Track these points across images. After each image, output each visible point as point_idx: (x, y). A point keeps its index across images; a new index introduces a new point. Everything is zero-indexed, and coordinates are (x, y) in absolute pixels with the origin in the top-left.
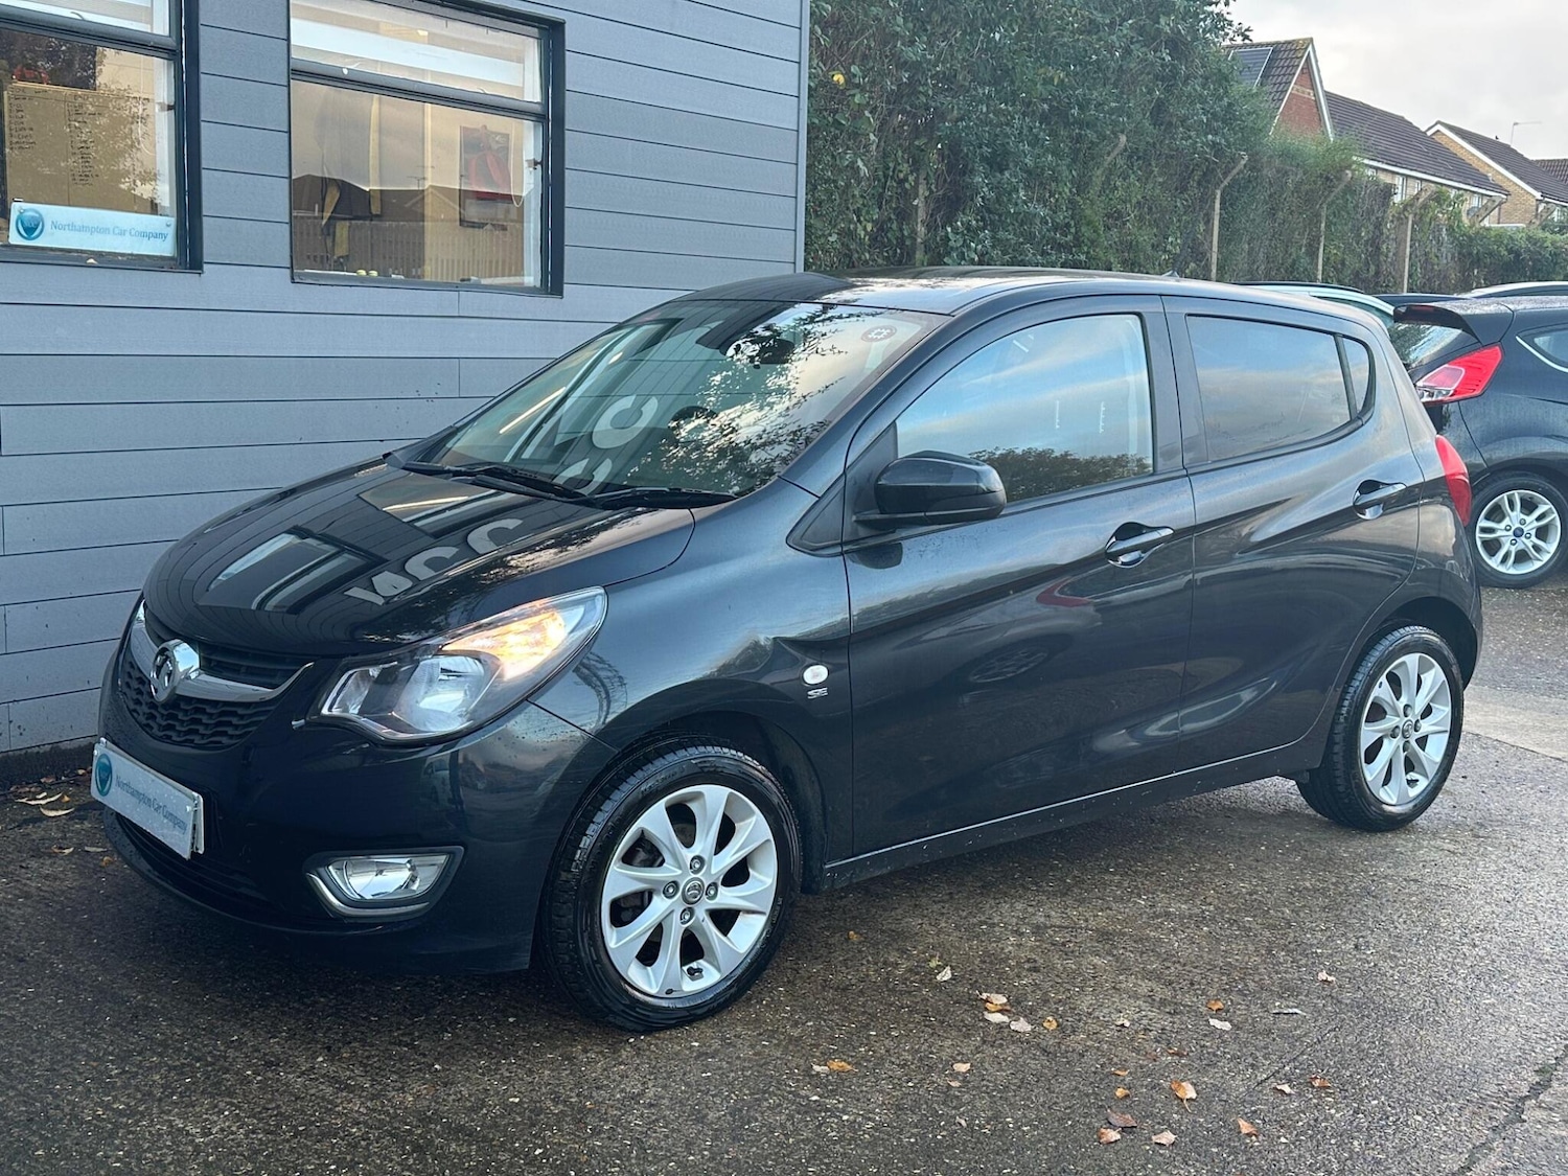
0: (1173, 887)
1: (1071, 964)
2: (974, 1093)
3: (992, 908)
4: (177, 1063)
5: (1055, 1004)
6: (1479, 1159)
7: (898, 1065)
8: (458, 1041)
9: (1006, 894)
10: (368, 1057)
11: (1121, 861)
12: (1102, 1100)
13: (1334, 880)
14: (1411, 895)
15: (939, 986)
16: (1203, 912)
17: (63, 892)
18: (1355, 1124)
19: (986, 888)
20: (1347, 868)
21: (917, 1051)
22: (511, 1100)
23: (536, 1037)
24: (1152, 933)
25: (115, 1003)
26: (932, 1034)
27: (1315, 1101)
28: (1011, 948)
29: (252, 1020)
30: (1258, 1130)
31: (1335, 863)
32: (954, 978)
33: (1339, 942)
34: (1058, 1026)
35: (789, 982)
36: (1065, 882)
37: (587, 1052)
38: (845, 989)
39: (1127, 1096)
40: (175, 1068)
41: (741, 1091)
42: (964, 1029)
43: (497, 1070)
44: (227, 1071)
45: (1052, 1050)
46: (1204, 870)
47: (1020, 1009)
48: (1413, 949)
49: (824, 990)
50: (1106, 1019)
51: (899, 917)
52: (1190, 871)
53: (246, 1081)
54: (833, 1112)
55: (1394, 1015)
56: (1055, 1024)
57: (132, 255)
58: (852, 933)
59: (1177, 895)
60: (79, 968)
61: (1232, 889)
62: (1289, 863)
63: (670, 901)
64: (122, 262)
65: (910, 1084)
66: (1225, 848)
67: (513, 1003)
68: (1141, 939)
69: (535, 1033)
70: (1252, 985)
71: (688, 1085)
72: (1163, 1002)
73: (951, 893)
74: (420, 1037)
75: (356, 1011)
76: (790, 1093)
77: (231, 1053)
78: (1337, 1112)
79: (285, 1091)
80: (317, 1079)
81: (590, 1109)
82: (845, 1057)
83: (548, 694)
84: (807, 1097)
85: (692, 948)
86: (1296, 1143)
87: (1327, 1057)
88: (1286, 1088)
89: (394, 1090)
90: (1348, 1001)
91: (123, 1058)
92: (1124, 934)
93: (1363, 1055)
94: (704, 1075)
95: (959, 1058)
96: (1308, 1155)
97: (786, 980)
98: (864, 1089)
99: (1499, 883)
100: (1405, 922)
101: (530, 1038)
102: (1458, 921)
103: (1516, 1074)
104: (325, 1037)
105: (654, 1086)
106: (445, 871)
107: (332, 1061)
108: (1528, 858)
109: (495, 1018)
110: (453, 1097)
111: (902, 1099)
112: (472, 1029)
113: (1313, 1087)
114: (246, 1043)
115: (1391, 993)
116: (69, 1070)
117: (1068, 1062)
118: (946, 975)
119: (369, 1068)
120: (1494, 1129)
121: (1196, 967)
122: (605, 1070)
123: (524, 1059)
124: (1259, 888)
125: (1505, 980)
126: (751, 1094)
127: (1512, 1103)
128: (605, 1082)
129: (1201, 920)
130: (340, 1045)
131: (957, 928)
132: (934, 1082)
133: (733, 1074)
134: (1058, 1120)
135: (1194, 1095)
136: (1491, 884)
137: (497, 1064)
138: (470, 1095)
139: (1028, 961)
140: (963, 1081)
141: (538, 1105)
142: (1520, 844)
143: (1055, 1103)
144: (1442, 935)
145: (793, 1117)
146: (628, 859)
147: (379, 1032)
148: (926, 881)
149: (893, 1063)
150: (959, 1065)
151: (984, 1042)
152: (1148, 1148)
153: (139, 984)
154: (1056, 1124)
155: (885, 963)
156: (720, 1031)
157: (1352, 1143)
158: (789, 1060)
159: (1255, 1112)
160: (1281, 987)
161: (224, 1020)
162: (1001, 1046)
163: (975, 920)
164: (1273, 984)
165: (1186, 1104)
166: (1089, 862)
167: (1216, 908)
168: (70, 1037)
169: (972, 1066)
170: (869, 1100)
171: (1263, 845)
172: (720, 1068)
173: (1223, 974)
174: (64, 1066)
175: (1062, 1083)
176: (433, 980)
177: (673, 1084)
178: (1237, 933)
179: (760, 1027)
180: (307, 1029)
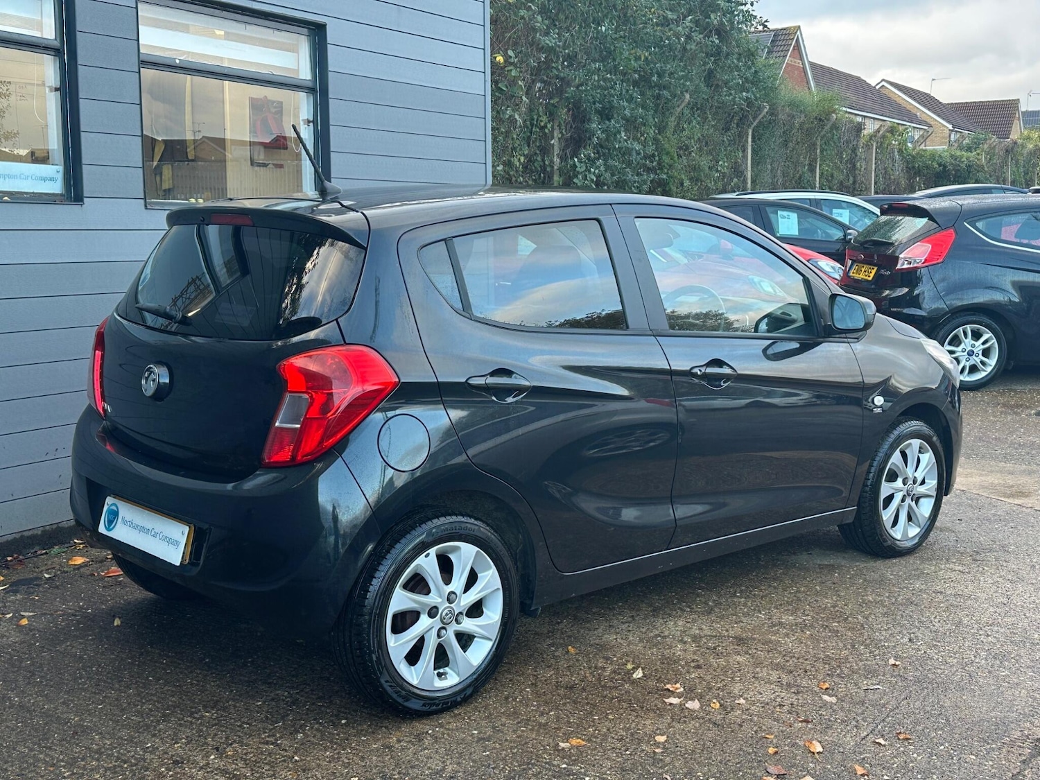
0: (781, 605)
1: (722, 662)
3: (662, 625)
4: (110, 765)
5: (716, 690)
7: (617, 740)
8: (309, 739)
9: (670, 615)
10: (246, 754)
11: (743, 588)
12: (760, 757)
13: (887, 595)
14: (940, 603)
15: (634, 682)
16: (804, 621)
17: (10, 646)
18: (932, 763)
19: (656, 612)
20: (894, 585)
21: (629, 729)
23: (364, 732)
24: (773, 638)
25: (60, 724)
26: (637, 716)
27: (902, 749)
28: (679, 653)
29: (159, 731)
30: (868, 771)
31: (886, 583)
32: (645, 676)
33: (898, 637)
34: (721, 706)
35: (532, 684)
36: (708, 604)
37: (400, 742)
38: (571, 688)
39: (776, 753)
40: (109, 769)
41: (512, 763)
42: (658, 712)
43: (339, 758)
44: (147, 769)
45: (720, 723)
46: (800, 592)
47: (693, 695)
48: (948, 640)
49: (558, 689)
50: (753, 699)
51: (600, 635)
52: (791, 593)
53: (161, 776)
54: (578, 775)
55: (944, 686)
56: (718, 705)
57: (33, 193)
58: (570, 647)
59: (785, 610)
60: (30, 700)
61: (821, 604)
62: (856, 584)
64: (26, 199)
65: (628, 752)
66: (811, 576)
67: (343, 710)
68: (767, 642)
69: (362, 730)
70: (846, 671)
71: (474, 761)
72: (789, 685)
73: (633, 616)
74: (281, 738)
75: (233, 721)
77: (148, 756)
78: (918, 755)
80: (212, 772)
82: (580, 736)
84: (559, 766)
86: (895, 778)
87: (905, 718)
88: (881, 741)
89: (268, 776)
90: (912, 678)
91: (71, 764)
92: (755, 639)
93: (929, 716)
94: (484, 754)
95: (658, 732)
97: (530, 683)
98: (597, 758)
99: (996, 592)
100: (939, 621)
101: (359, 733)
102: (974, 619)
103: (1032, 723)
104: (213, 741)
105: (451, 764)
107: (221, 758)
108: (1012, 574)
109: (332, 721)
111: (624, 763)
112: (317, 730)
113: (899, 739)
114: (157, 748)
115: (939, 671)
116: (33, 774)
117: (732, 731)
118: (638, 674)
119: (248, 762)
120: (1024, 762)
121: (806, 660)
122: (415, 754)
123: (357, 749)
124: (838, 603)
125: (1012, 658)
126: (520, 766)
127: (1032, 743)
128: (416, 763)
129: (803, 627)
130: (225, 746)
131: (641, 640)
132: (644, 750)
133: (504, 752)
134: (733, 772)
135: (821, 750)
136: (991, 593)
137: (339, 753)
140: (663, 748)
142: (1005, 564)
143: (729, 761)
144: (965, 630)
147: (251, 735)
148: (614, 608)
149: (613, 738)
150: (659, 737)
151: (673, 721)
153: (75, 709)
154: (732, 775)
155: (596, 667)
156: (490, 722)
158: (541, 740)
159: (864, 759)
160: (866, 671)
161: (140, 732)
162: (685, 722)
163: (652, 634)
164: (860, 669)
165: (817, 756)
166: (723, 589)
167: (813, 618)
168: (31, 750)
169: (668, 737)
170: (601, 765)
171: (836, 573)
172: (495, 748)
173: (825, 664)
174: (29, 772)
175: (730, 746)
176: (283, 696)
177: (464, 761)
178: (829, 634)
179: (518, 717)
180: (200, 736)
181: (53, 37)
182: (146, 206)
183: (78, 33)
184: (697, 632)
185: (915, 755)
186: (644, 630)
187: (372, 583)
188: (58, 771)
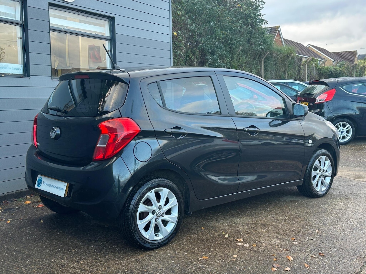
0: (277, 213)
1: (257, 232)
2: (239, 262)
3: (235, 220)
4: (39, 267)
5: (255, 240)
6: (363, 269)
7: (220, 257)
8: (110, 258)
9: (238, 217)
10: (87, 263)
11: (264, 208)
12: (270, 261)
13: (315, 210)
14: (334, 212)
15: (226, 238)
16: (286, 218)
17: (4, 229)
18: (332, 263)
19: (233, 216)
20: (317, 207)
21: (224, 253)
22: (125, 270)
23: (129, 255)
24: (274, 224)
25: (21, 254)
26: (226, 249)
27: (321, 259)
28: (241, 229)
29: (57, 256)
30: (309, 266)
31: (314, 206)
32: (229, 236)
33: (319, 223)
34: (256, 245)
35: (189, 239)
36: (251, 213)
37: (142, 258)
38: (203, 240)
39: (276, 260)
41: (182, 265)
42: (234, 248)
43: (120, 264)
44: (52, 268)
45: (256, 251)
46: (284, 209)
47: (246, 242)
48: (337, 224)
49: (198, 241)
50: (268, 243)
51: (213, 223)
52: (280, 210)
53: (57, 270)
54: (206, 268)
55: (336, 238)
56: (255, 245)
57: (12, 74)
58: (202, 227)
59: (279, 215)
60: (11, 246)
61: (291, 213)
62: (304, 206)
64: (10, 76)
65: (223, 261)
66: (288, 204)
67: (122, 248)
68: (272, 225)
70: (301, 234)
71: (169, 264)
72: (281, 239)
73: (225, 217)
74: (100, 257)
75: (83, 252)
76: (194, 264)
77: (52, 264)
79: (68, 272)
80: (75, 269)
81: (145, 271)
82: (206, 255)
84: (199, 265)
86: (319, 268)
87: (322, 249)
88: (314, 256)
89: (95, 270)
90: (324, 236)
91: (25, 267)
92: (268, 224)
93: (331, 248)
94: (172, 262)
95: (234, 254)
96: (322, 271)
98: (213, 262)
99: (354, 208)
100: (334, 218)
102: (346, 217)
104: (76, 259)
105: (160, 265)
107: (78, 264)
108: (359, 203)
109: (118, 252)
110: (111, 271)
111: (222, 264)
112: (113, 255)
113: (320, 255)
114: (56, 261)
115: (334, 234)
117: (261, 254)
118: (227, 236)
119: (88, 265)
120: (365, 262)
121: (287, 231)
122: (148, 262)
123: (127, 261)
124: (297, 212)
125: (360, 229)
126: (185, 265)
128: (148, 265)
129: (285, 220)
130: (80, 260)
131: (228, 225)
132: (229, 260)
133: (179, 261)
135: (293, 259)
136: (352, 209)
137: (120, 262)
138: (115, 270)
139: (246, 231)
140: (236, 259)
141: (132, 271)
142: (356, 200)
143: (259, 263)
144: (343, 220)
145: (196, 270)
147: (89, 257)
148: (218, 215)
149: (218, 256)
150: (235, 255)
151: (239, 250)
152: (284, 271)
153: (26, 249)
154: (261, 267)
155: (212, 234)
156: (174, 251)
157: (332, 267)
158: (193, 257)
159: (308, 262)
160: (308, 234)
161: (50, 256)
162: (244, 251)
163: (232, 223)
164: (306, 233)
165: (291, 261)
166: (256, 209)
167: (289, 217)
168: (11, 262)
169: (237, 256)
170: (214, 265)
171: (296, 203)
172: (176, 260)
173: (293, 232)
174: (10, 269)
175: (260, 258)
176: (101, 244)
177: (165, 264)
178: (295, 222)
179: (184, 250)
180: (71, 257)
181: (20, 20)
182: (52, 79)
183: (28, 19)
184: (248, 222)
185: (326, 261)
186: (229, 222)
187: (132, 201)
188: (20, 269)
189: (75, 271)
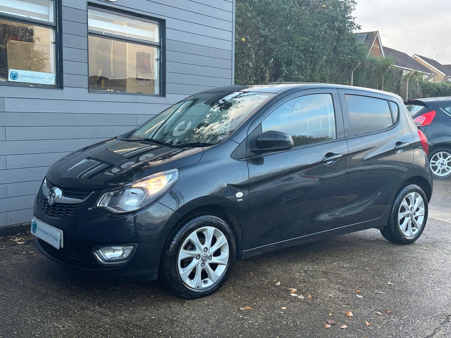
0: (344, 260)
1: (315, 280)
2: (288, 315)
3: (292, 265)
4: (55, 309)
5: (311, 291)
6: (437, 332)
7: (265, 308)
8: (137, 302)
9: (296, 262)
10: (111, 307)
11: (329, 253)
12: (325, 317)
13: (392, 258)
14: (414, 261)
15: (277, 287)
16: (354, 266)
17: (23, 263)
18: (400, 323)
19: (290, 261)
20: (395, 254)
21: (271, 304)
22: (152, 318)
23: (160, 301)
24: (339, 272)
25: (38, 293)
26: (275, 299)
27: (388, 317)
28: (297, 276)
29: (77, 297)
30: (372, 324)
31: (392, 253)
32: (281, 284)
33: (394, 274)
35: (233, 286)
36: (313, 258)
37: (174, 305)
38: (249, 288)
39: (333, 316)
40: (55, 310)
41: (219, 315)
42: (284, 298)
43: (148, 310)
44: (70, 310)
45: (310, 303)
46: (353, 255)
47: (300, 292)
48: (415, 276)
49: (243, 288)
50: (326, 295)
51: (265, 268)
52: (350, 255)
53: (75, 313)
54: (246, 320)
55: (411, 293)
56: (311, 296)
57: (43, 84)
58: (251, 272)
59: (346, 262)
60: (27, 283)
61: (362, 260)
62: (379, 253)
63: (198, 260)
64: (40, 86)
65: (269, 313)
66: (359, 249)
67: (153, 292)
68: (336, 274)
69: (159, 300)
70: (368, 286)
71: (204, 313)
72: (342, 291)
73: (280, 262)
74: (126, 301)
75: (107, 294)
76: (234, 315)
77: (71, 306)
78: (394, 319)
79: (86, 316)
80: (96, 313)
81: (175, 320)
82: (249, 306)
83: (162, 199)
84: (239, 316)
85: (204, 275)
86: (383, 328)
87: (391, 305)
88: (379, 313)
89: (118, 315)
90: (397, 290)
91: (40, 307)
92: (331, 272)
93: (402, 304)
94: (208, 311)
95: (283, 306)
96: (386, 331)
97: (232, 285)
98: (255, 314)
99: (440, 258)
100: (413, 269)
101: (157, 301)
102: (428, 268)
103: (447, 309)
104: (98, 301)
106: (133, 251)
107: (100, 308)
108: (448, 251)
110: (135, 317)
111: (266, 317)
112: (141, 299)
113: (387, 313)
114: (75, 303)
115: (409, 288)
116: (24, 310)
117: (315, 307)
118: (279, 283)
119: (111, 309)
120: (441, 324)
121: (352, 281)
122: (180, 309)
123: (156, 307)
124: (370, 260)
125: (443, 284)
126: (222, 316)
127: (446, 317)
128: (180, 313)
129: (353, 269)
130: (103, 303)
131: (282, 271)
132: (276, 312)
133: (217, 310)
134: (312, 322)
135: (352, 315)
136: (438, 258)
137: (148, 308)
138: (140, 317)
139: (303, 280)
140: (284, 312)
141: (160, 319)
142: (446, 248)
143: (311, 318)
144: (424, 272)
145: (235, 322)
146: (186, 248)
147: (114, 300)
148: (272, 259)
151: (290, 301)
152: (339, 329)
153: (44, 287)
154: (312, 323)
155: (261, 280)
156: (213, 299)
157: (399, 328)
158: (233, 306)
159: (370, 320)
160: (377, 286)
161: (69, 297)
162: (295, 302)
163: (287, 269)
164: (375, 285)
165: (350, 318)
166: (320, 253)
167: (358, 265)
168: (24, 302)
169: (287, 308)
170: (257, 317)
171: (371, 248)
172: (213, 309)
173: (360, 283)
174: (23, 310)
175: (313, 312)
176: (129, 286)
177: (199, 313)
178: (364, 272)
179: (225, 298)
180: (93, 299)
181: (53, 22)
182: (89, 91)
183: (63, 20)
184: (307, 269)
185: (393, 319)
186: (284, 267)
188: (34, 310)
189: (95, 316)
